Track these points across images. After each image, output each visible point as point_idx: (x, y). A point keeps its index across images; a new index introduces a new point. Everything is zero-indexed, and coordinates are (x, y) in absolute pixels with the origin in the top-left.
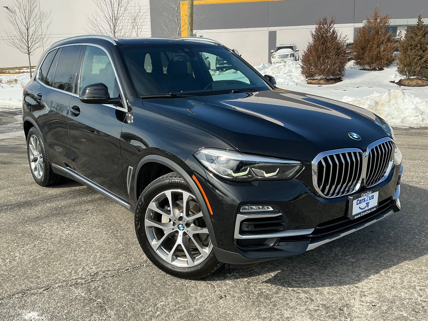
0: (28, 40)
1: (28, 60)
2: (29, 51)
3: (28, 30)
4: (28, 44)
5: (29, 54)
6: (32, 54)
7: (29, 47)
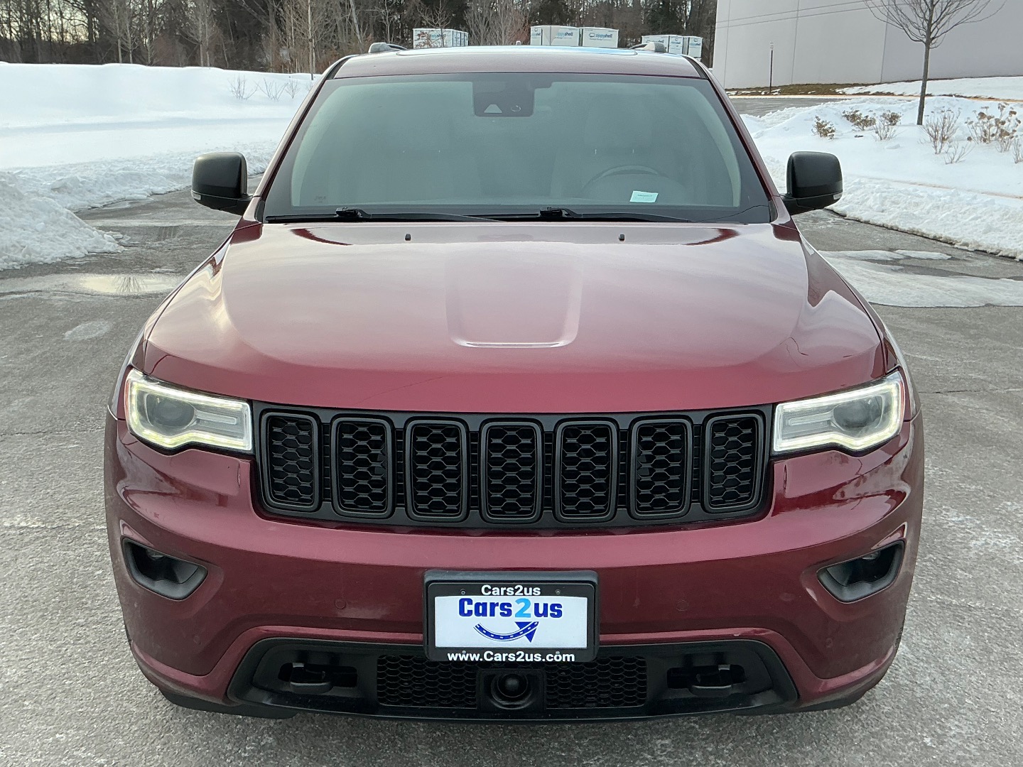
2: (929, 33)
6: (937, 44)
7: (934, 19)
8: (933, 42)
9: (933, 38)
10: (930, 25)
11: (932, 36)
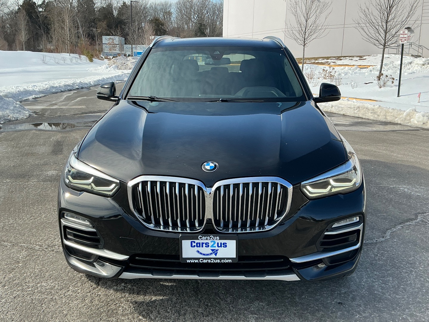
0: (305, 31)
1: (303, 52)
2: (304, 42)
3: (307, 22)
4: (305, 35)
5: (304, 46)
6: (307, 46)
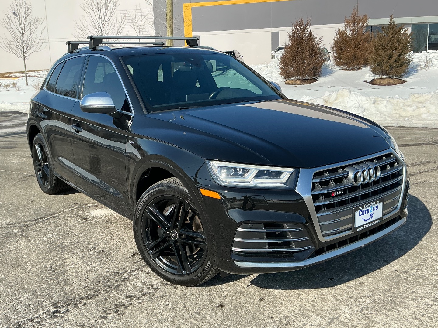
0: (23, 44)
1: (24, 64)
3: (23, 36)
4: (23, 48)
5: (24, 59)
7: (24, 51)
8: (26, 58)
9: (26, 57)
10: (24, 53)
11: (25, 56)
